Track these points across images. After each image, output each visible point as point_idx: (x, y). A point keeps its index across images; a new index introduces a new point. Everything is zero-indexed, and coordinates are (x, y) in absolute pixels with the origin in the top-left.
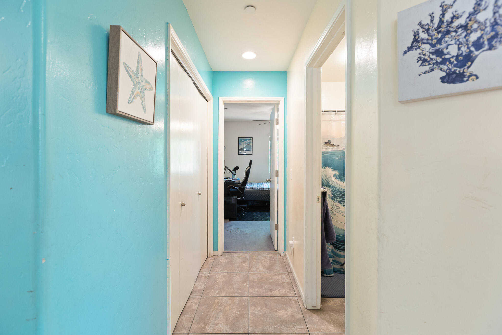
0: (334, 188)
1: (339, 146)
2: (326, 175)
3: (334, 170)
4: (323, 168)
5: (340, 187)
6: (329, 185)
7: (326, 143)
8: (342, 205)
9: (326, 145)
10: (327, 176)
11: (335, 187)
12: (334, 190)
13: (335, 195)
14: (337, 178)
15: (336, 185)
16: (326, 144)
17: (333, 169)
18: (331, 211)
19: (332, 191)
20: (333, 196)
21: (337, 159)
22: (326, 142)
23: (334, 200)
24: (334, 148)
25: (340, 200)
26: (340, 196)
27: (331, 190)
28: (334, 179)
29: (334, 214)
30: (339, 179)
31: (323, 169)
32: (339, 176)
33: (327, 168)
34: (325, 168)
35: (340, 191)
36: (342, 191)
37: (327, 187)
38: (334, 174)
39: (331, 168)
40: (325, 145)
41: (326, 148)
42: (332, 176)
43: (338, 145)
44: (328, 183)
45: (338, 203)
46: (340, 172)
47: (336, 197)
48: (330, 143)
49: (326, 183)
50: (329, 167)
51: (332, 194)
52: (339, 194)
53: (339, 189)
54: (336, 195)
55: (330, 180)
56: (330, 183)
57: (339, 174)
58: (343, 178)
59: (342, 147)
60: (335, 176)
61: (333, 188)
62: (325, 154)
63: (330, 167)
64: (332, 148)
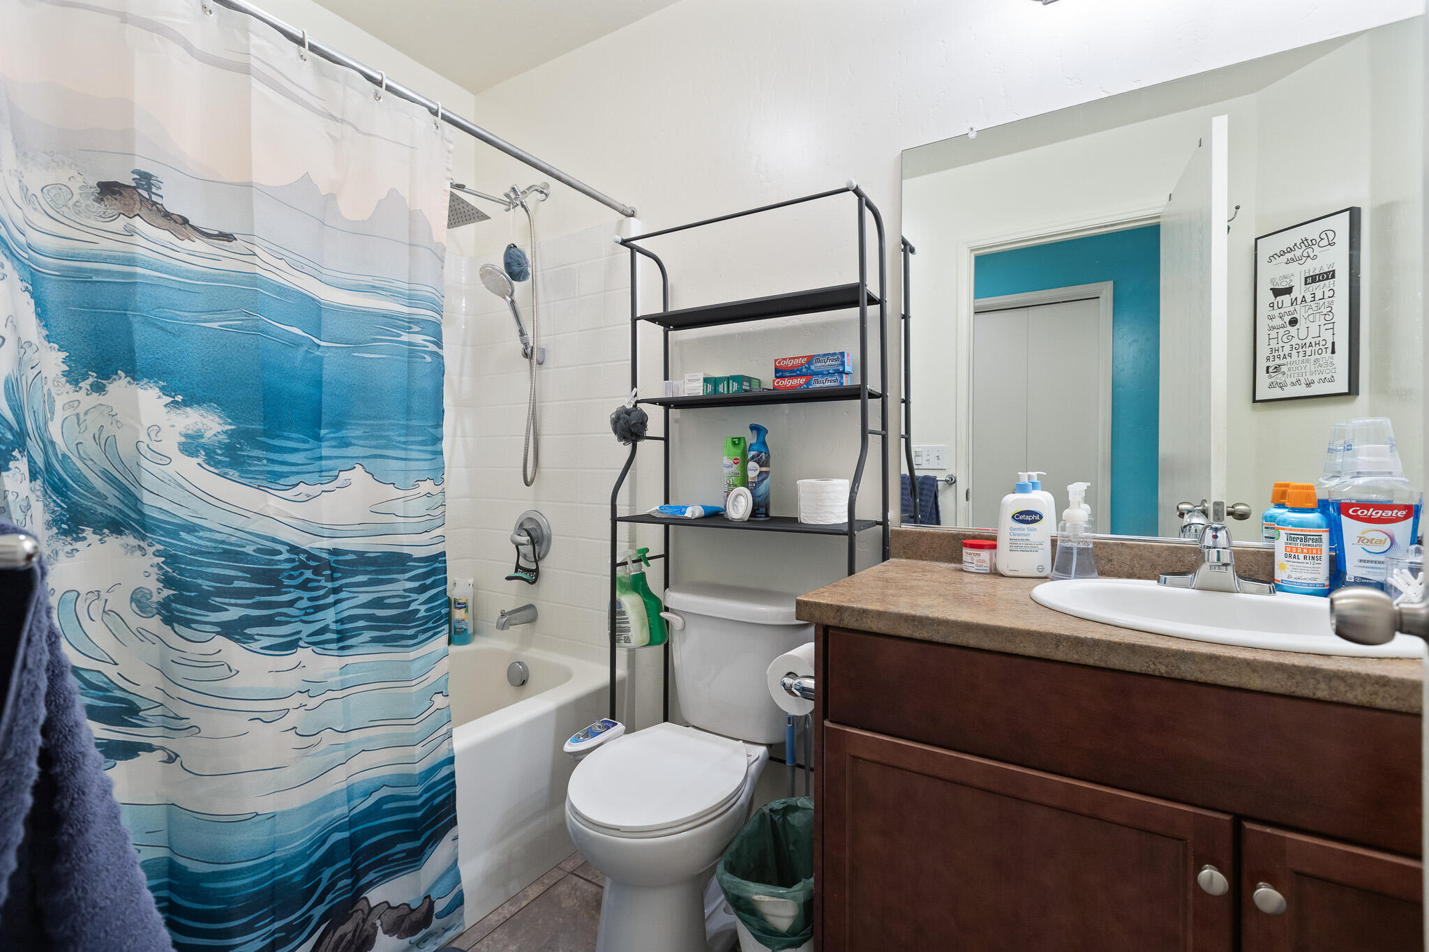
0: (183, 535)
1: (228, 237)
2: (107, 444)
3: (185, 403)
4: (85, 385)
5: (238, 522)
6: (141, 513)
7: (108, 190)
8: (255, 646)
9: (111, 205)
10: (125, 449)
11: (192, 529)
12: (184, 549)
13: (198, 588)
14: (211, 459)
15: (204, 510)
16: (109, 200)
17: (179, 398)
18: (159, 711)
19: (171, 559)
20: (176, 599)
21: (215, 325)
22: (116, 184)
23: (187, 623)
24: (186, 244)
25: (233, 614)
26: (237, 584)
27: (158, 554)
28: (192, 469)
29: (185, 724)
30: (231, 465)
31: (81, 395)
32: (230, 449)
33: (119, 387)
34: (98, 388)
35: (231, 555)
36: (249, 549)
37: (120, 533)
38: (186, 436)
39: (162, 389)
40: (100, 200)
41: (114, 226)
42: (170, 443)
43: (227, 231)
44: (133, 501)
45: (221, 642)
46: (235, 419)
47: (202, 602)
48: (154, 198)
49: (112, 501)
50: (134, 374)
51: (168, 581)
52: (233, 573)
53: (233, 540)
54: (206, 585)
55: (146, 480)
56: (147, 498)
57: (230, 434)
58: (259, 459)
59: (257, 250)
60: (191, 445)
61: (168, 533)
62: (97, 272)
63: (150, 377)
64: (165, 236)
